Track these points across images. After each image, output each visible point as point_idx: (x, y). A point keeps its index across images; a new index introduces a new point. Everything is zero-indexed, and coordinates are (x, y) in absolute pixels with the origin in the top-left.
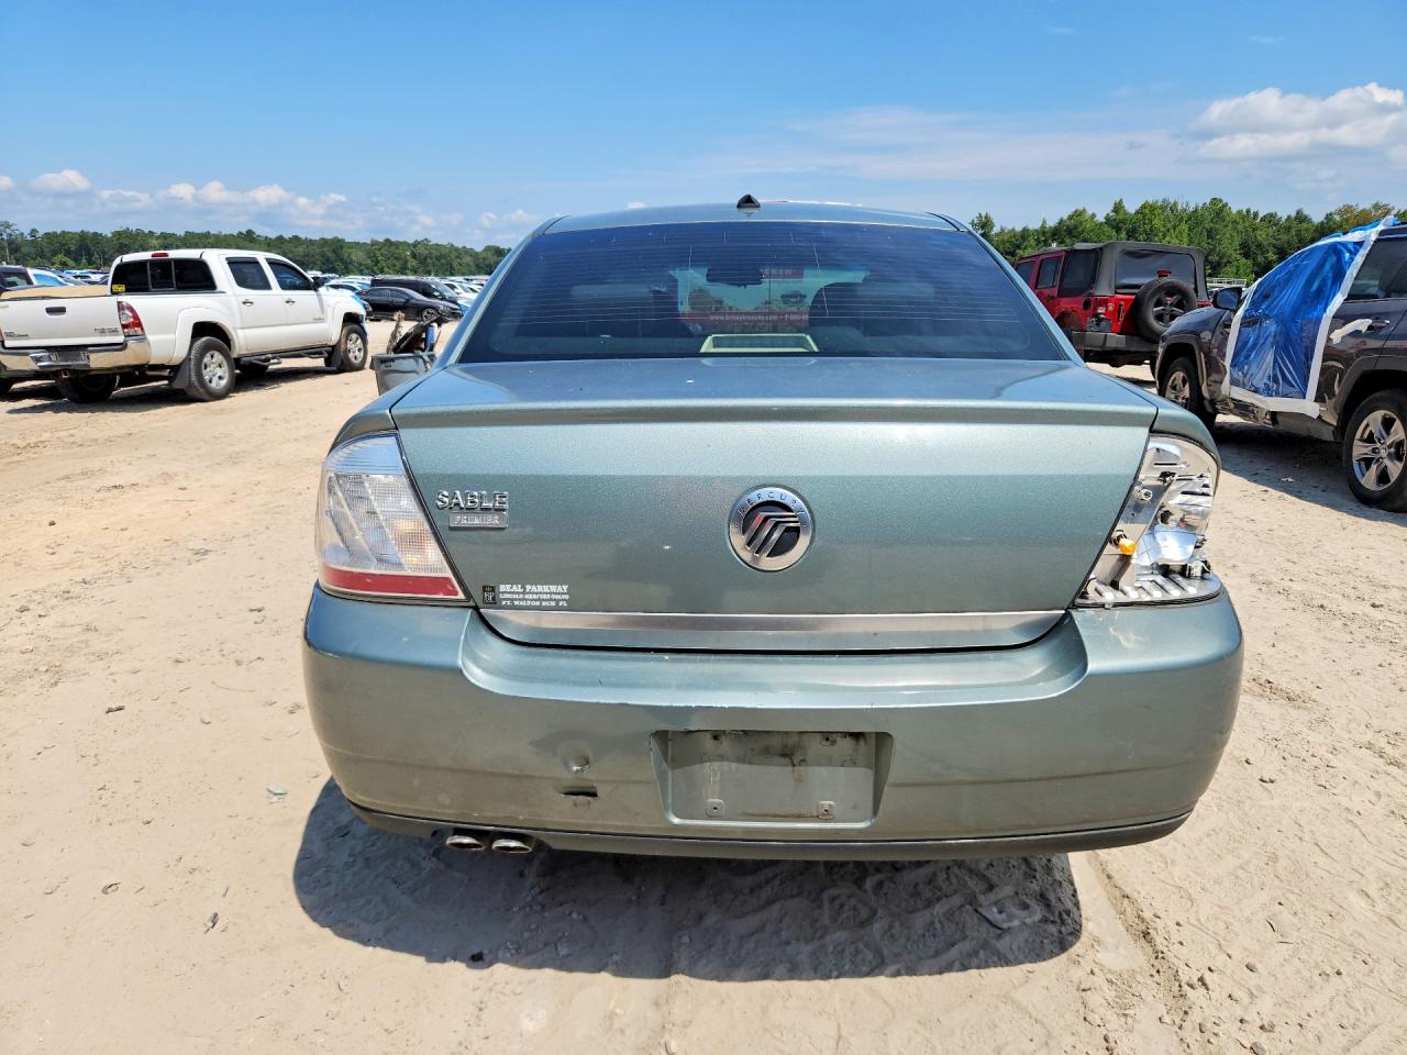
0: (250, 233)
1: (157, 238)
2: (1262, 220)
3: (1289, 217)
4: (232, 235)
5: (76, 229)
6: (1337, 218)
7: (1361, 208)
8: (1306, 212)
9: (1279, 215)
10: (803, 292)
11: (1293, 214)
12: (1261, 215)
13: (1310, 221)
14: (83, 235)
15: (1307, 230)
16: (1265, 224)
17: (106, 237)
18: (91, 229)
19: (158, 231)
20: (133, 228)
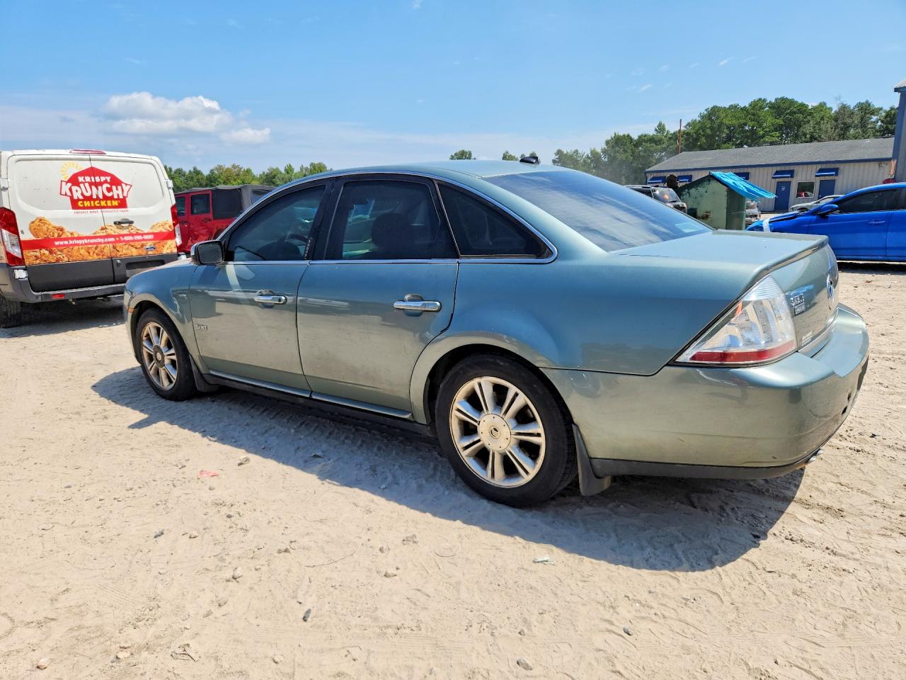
2: (175, 172)
3: (190, 171)
6: (216, 172)
7: (226, 167)
8: (199, 168)
9: (184, 170)
10: (131, 220)
11: (192, 170)
12: (173, 170)
13: (202, 174)
15: (202, 179)
16: (176, 175)
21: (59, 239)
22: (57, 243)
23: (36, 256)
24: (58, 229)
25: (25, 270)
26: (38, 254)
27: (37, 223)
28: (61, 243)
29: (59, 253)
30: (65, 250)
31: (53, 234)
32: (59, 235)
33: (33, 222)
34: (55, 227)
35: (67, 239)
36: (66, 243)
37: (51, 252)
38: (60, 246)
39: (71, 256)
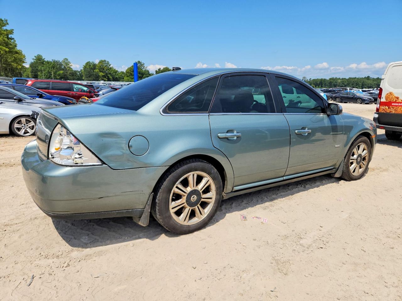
0: (368, 77)
1: (340, 80)
4: (363, 78)
5: (320, 78)
14: (322, 80)
17: (327, 80)
18: (323, 78)
19: (341, 78)
20: (335, 77)
21: (395, 102)
22: (393, 104)
23: (383, 109)
24: (396, 98)
25: (378, 114)
26: (384, 108)
27: (389, 94)
28: (395, 104)
29: (392, 109)
30: (395, 108)
31: (394, 100)
32: (396, 101)
33: (387, 94)
34: (395, 97)
35: (398, 103)
36: (397, 104)
37: (389, 108)
38: (394, 105)
39: (396, 111)
